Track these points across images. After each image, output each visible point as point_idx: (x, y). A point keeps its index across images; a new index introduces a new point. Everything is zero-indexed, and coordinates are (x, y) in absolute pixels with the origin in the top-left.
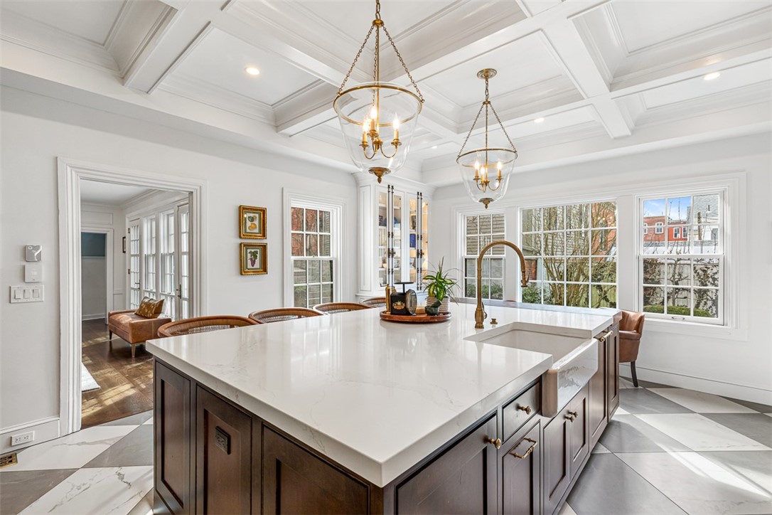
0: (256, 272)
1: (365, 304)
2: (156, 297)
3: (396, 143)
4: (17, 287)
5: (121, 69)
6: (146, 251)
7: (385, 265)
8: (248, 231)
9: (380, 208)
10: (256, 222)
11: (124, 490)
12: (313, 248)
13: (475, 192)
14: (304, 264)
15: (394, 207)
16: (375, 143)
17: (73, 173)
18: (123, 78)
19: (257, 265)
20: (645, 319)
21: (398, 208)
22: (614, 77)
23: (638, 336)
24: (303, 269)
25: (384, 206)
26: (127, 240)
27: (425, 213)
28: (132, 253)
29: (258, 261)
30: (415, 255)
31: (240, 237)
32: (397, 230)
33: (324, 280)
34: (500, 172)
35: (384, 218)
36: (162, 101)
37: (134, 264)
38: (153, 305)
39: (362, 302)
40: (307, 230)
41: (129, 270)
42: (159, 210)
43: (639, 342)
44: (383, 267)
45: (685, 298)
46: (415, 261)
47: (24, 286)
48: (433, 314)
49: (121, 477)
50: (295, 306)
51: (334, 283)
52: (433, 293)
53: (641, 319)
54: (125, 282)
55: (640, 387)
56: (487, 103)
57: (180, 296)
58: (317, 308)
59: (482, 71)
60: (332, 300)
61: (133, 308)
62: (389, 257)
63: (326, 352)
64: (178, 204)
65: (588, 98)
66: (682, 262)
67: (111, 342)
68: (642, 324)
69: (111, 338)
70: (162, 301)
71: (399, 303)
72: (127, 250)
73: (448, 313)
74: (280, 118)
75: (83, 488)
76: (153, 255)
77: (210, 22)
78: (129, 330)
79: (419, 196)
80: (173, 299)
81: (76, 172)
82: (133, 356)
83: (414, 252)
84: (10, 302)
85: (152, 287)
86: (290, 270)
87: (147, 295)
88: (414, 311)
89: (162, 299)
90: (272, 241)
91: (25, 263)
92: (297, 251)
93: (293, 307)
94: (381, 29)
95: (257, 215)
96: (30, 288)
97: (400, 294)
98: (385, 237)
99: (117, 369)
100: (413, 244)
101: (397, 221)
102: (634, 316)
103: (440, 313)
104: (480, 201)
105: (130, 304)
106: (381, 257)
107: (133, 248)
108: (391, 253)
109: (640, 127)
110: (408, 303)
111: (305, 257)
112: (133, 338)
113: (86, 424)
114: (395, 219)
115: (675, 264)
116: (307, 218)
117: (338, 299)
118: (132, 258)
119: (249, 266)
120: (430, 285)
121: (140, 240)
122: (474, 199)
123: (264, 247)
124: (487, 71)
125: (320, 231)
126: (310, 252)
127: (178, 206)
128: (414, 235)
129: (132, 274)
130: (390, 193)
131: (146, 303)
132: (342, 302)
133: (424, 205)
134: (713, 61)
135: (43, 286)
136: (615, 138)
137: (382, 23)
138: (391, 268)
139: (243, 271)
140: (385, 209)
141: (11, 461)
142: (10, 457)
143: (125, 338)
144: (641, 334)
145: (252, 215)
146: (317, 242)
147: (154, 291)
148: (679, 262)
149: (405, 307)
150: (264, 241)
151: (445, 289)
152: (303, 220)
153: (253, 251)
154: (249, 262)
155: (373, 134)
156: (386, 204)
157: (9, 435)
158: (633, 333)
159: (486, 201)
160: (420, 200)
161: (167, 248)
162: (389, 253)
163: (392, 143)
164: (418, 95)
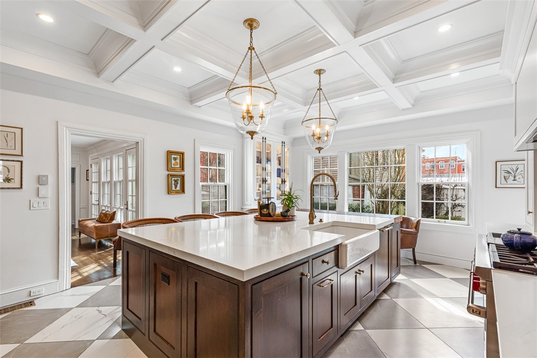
0: (177, 192)
1: (246, 212)
2: (111, 209)
3: (262, 117)
4: (34, 200)
5: (98, 69)
6: (103, 179)
7: (261, 189)
8: (173, 166)
9: (257, 152)
10: (178, 161)
11: (103, 318)
12: (214, 178)
13: (312, 144)
14: (208, 189)
15: (266, 151)
16: (250, 117)
17: (67, 131)
18: (98, 74)
19: (178, 188)
20: (421, 222)
21: (269, 152)
22: (395, 75)
23: (416, 232)
24: (207, 192)
25: (260, 150)
26: (90, 172)
27: (287, 155)
28: (93, 181)
29: (179, 185)
30: (280, 183)
31: (168, 170)
32: (268, 166)
33: (221, 198)
34: (328, 131)
35: (260, 158)
36: (122, 87)
37: (94, 188)
38: (109, 215)
39: (244, 211)
40: (210, 165)
41: (91, 192)
42: (112, 153)
43: (417, 237)
44: (259, 190)
45: (460, 211)
46: (280, 186)
47: (38, 200)
48: (286, 216)
49: (100, 312)
50: (202, 213)
51: (227, 200)
52: (286, 203)
53: (418, 222)
54: (88, 200)
55: (417, 264)
56: (320, 89)
57: (127, 209)
58: (216, 214)
59: (317, 70)
60: (226, 210)
61: (93, 217)
62: (263, 183)
63: (222, 244)
64: (127, 149)
65: (381, 87)
66: (458, 187)
67: (80, 239)
68: (419, 225)
69: (80, 237)
70: (115, 212)
71: (265, 210)
72: (90, 179)
73: (295, 216)
74: (193, 97)
75: (78, 317)
76: (108, 182)
77: (154, 46)
78: (94, 231)
79: (283, 144)
80: (122, 211)
81: (69, 130)
82: (97, 248)
83: (280, 180)
84: (30, 209)
85: (106, 203)
86: (199, 193)
87: (103, 208)
88: (274, 215)
89: (114, 211)
90: (188, 173)
91: (39, 186)
92: (204, 179)
93: (201, 214)
94: (253, 51)
95: (178, 157)
96: (41, 201)
97: (266, 204)
98: (260, 170)
99: (87, 255)
100: (279, 175)
101: (268, 160)
102: (415, 220)
103: (289, 216)
104: (316, 149)
105: (92, 214)
106: (258, 184)
107: (94, 177)
108: (264, 181)
109: (417, 103)
110: (271, 209)
111: (209, 183)
112: (96, 235)
113: (73, 285)
114: (267, 159)
115: (453, 189)
116: (210, 157)
117: (230, 209)
118: (93, 184)
119: (174, 189)
120: (284, 199)
121: (99, 172)
122: (312, 147)
123: (183, 177)
124: (320, 70)
125: (219, 166)
126: (211, 180)
127: (126, 150)
128: (280, 169)
129: (93, 195)
130: (264, 142)
131: (103, 214)
132: (232, 211)
133: (286, 150)
134: (454, 66)
135: (49, 200)
136: (403, 109)
137: (254, 49)
138: (264, 190)
139: (169, 191)
140: (261, 152)
141: (32, 304)
142: (31, 302)
143: (91, 236)
144: (418, 231)
145: (175, 156)
146: (216, 173)
147: (109, 205)
148: (455, 188)
149: (269, 212)
150: (183, 173)
151: (292, 202)
152: (207, 159)
153: (176, 179)
154: (173, 186)
155: (248, 112)
156: (261, 149)
157: (29, 290)
158: (413, 230)
159: (319, 149)
160: (283, 146)
161: (117, 177)
162: (263, 181)
163: (260, 117)
164: (273, 90)
